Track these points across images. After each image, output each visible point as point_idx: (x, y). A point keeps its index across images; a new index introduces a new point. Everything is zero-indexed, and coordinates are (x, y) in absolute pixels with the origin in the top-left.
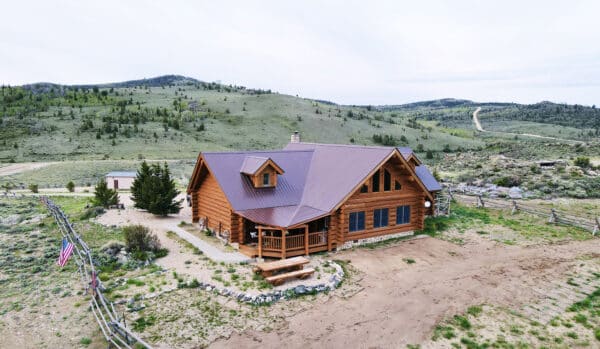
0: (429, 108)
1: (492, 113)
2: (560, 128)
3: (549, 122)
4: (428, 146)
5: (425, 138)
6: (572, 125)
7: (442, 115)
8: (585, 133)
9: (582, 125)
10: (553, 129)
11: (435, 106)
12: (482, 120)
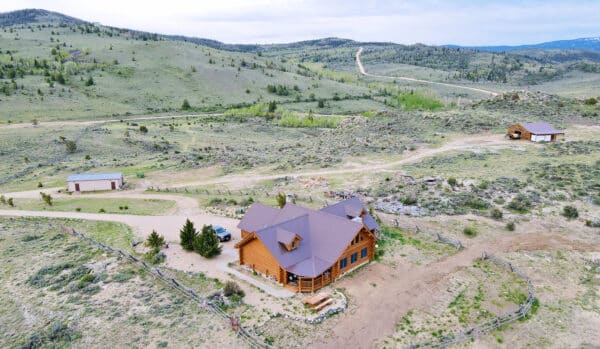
0: (315, 47)
1: (373, 55)
2: (431, 70)
3: (421, 65)
4: (319, 95)
5: (316, 86)
6: (440, 68)
7: (327, 56)
8: (451, 76)
9: (449, 68)
10: (425, 72)
11: (320, 45)
12: (364, 61)
